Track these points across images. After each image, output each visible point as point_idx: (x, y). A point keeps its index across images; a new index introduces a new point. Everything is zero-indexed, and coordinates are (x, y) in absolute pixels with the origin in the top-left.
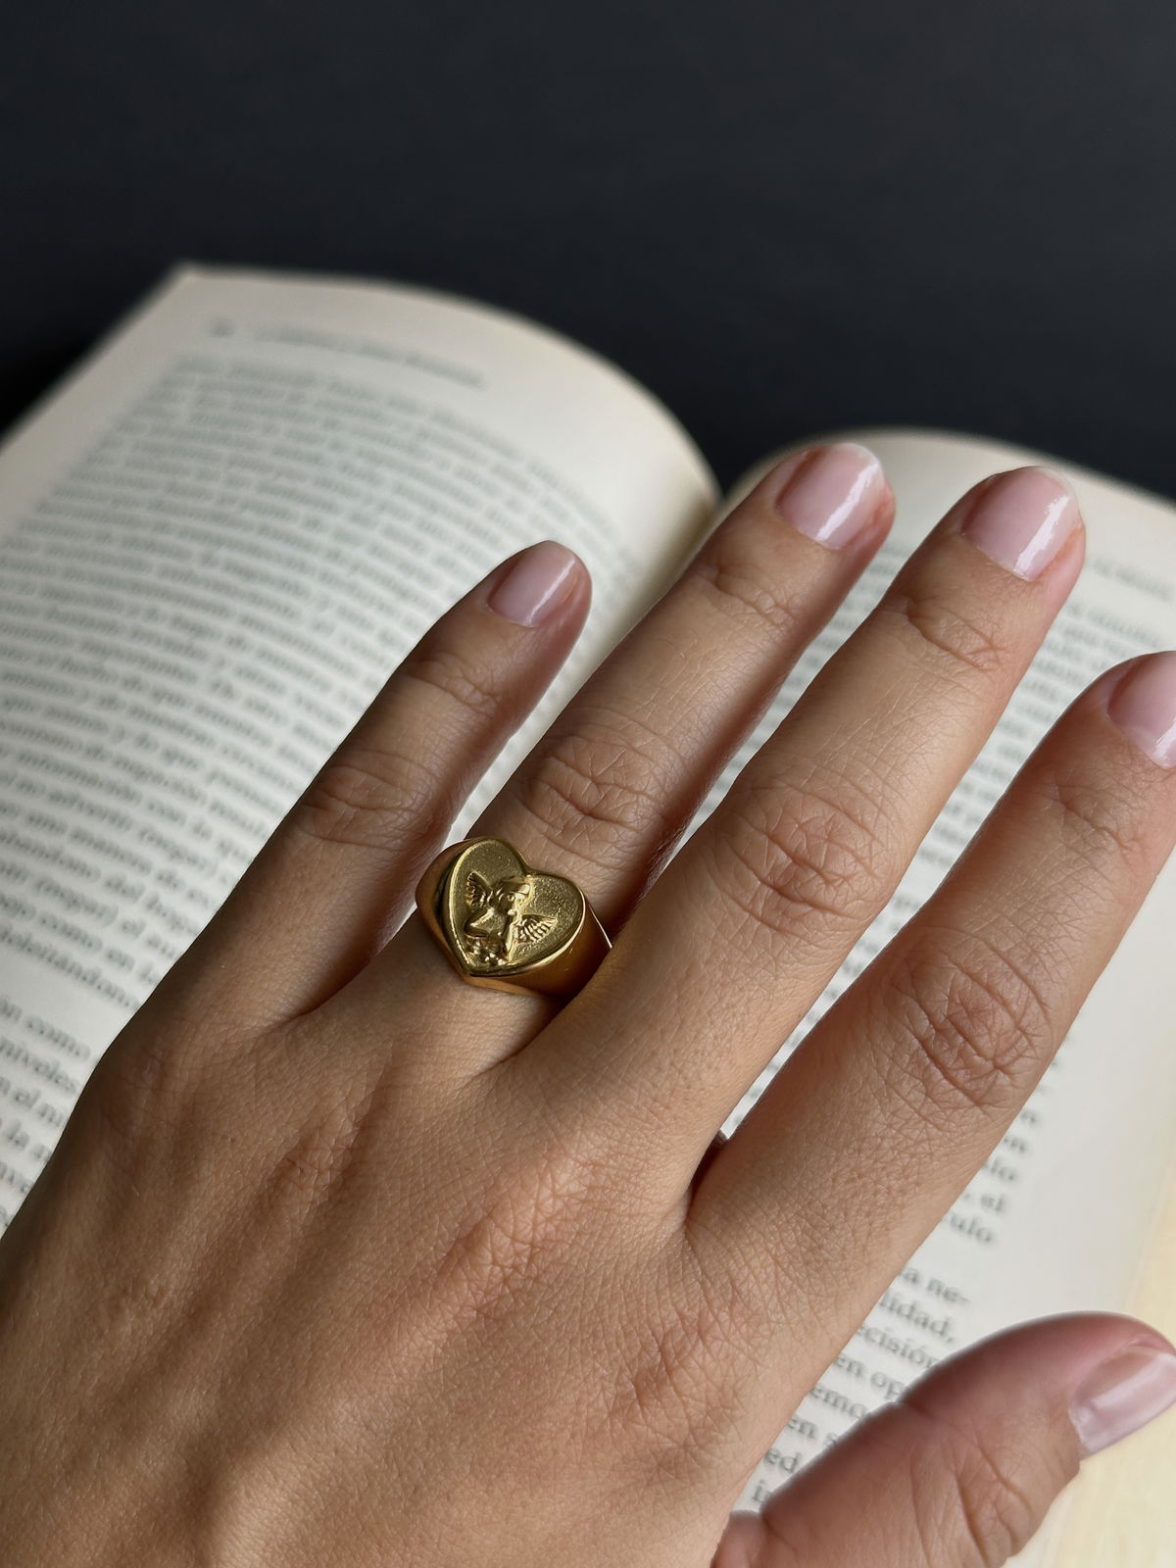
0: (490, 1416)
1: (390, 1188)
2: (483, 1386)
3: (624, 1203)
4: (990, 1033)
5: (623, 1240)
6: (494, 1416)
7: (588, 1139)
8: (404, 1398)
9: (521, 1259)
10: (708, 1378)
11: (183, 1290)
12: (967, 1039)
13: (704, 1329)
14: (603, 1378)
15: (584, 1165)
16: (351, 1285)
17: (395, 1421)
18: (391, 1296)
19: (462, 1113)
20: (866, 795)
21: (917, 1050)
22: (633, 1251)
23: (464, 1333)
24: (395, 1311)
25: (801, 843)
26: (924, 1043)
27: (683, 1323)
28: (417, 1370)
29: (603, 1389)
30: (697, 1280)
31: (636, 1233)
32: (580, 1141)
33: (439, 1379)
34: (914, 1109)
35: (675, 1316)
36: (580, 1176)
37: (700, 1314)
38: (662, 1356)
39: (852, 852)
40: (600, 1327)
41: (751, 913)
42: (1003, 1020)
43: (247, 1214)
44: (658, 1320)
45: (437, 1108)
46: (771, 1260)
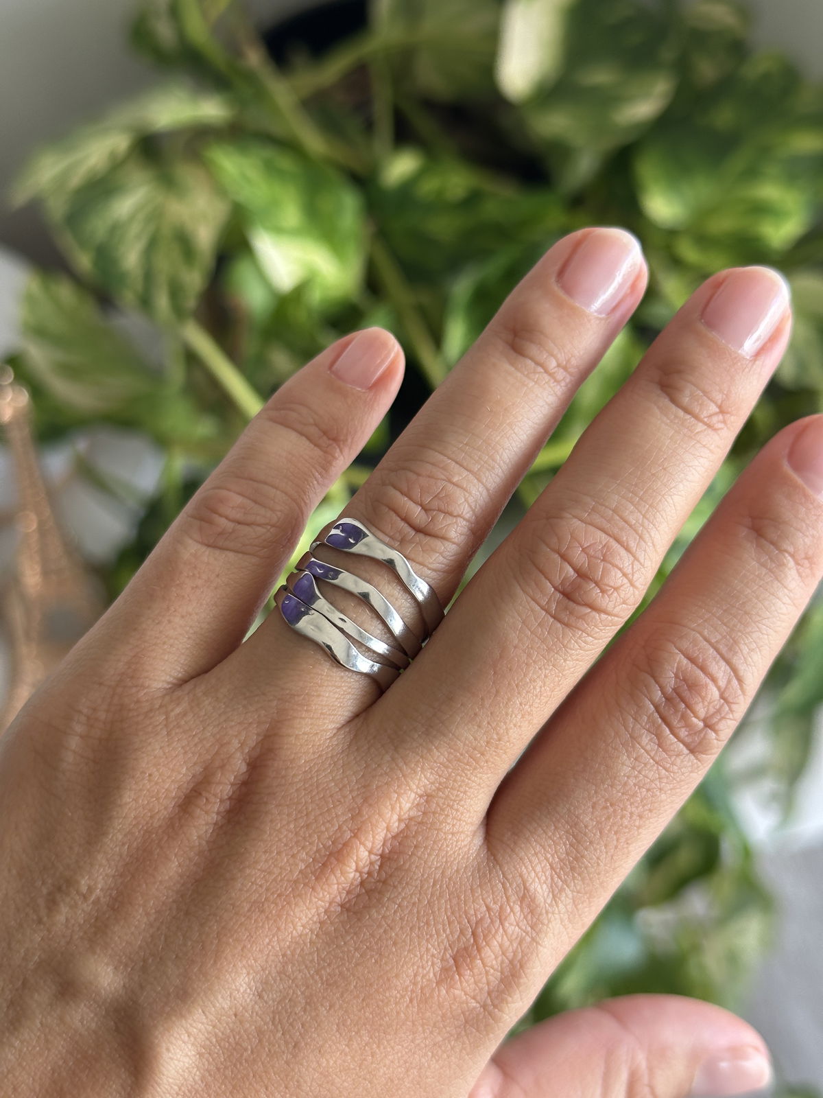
0: (352, 987)
1: (278, 814)
2: (347, 964)
3: (449, 824)
4: (703, 702)
5: (447, 852)
6: (355, 987)
7: (426, 777)
8: (287, 974)
9: (374, 867)
10: (504, 954)
11: (108, 889)
12: (688, 706)
13: (503, 917)
14: (433, 956)
15: (421, 796)
16: (248, 887)
17: (281, 992)
18: (279, 895)
19: (331, 757)
20: (631, 526)
21: (653, 713)
22: (455, 859)
23: (331, 923)
24: (283, 907)
25: (584, 562)
26: (657, 708)
27: (489, 914)
28: (298, 951)
29: (433, 964)
30: (500, 881)
31: (456, 846)
32: (420, 780)
33: (313, 959)
34: (650, 756)
35: (485, 908)
36: (418, 805)
37: (501, 907)
38: (474, 939)
39: (620, 569)
40: (431, 918)
41: (547, 611)
42: (714, 693)
43: (160, 831)
44: (472, 912)
45: (314, 753)
46: (548, 867)
